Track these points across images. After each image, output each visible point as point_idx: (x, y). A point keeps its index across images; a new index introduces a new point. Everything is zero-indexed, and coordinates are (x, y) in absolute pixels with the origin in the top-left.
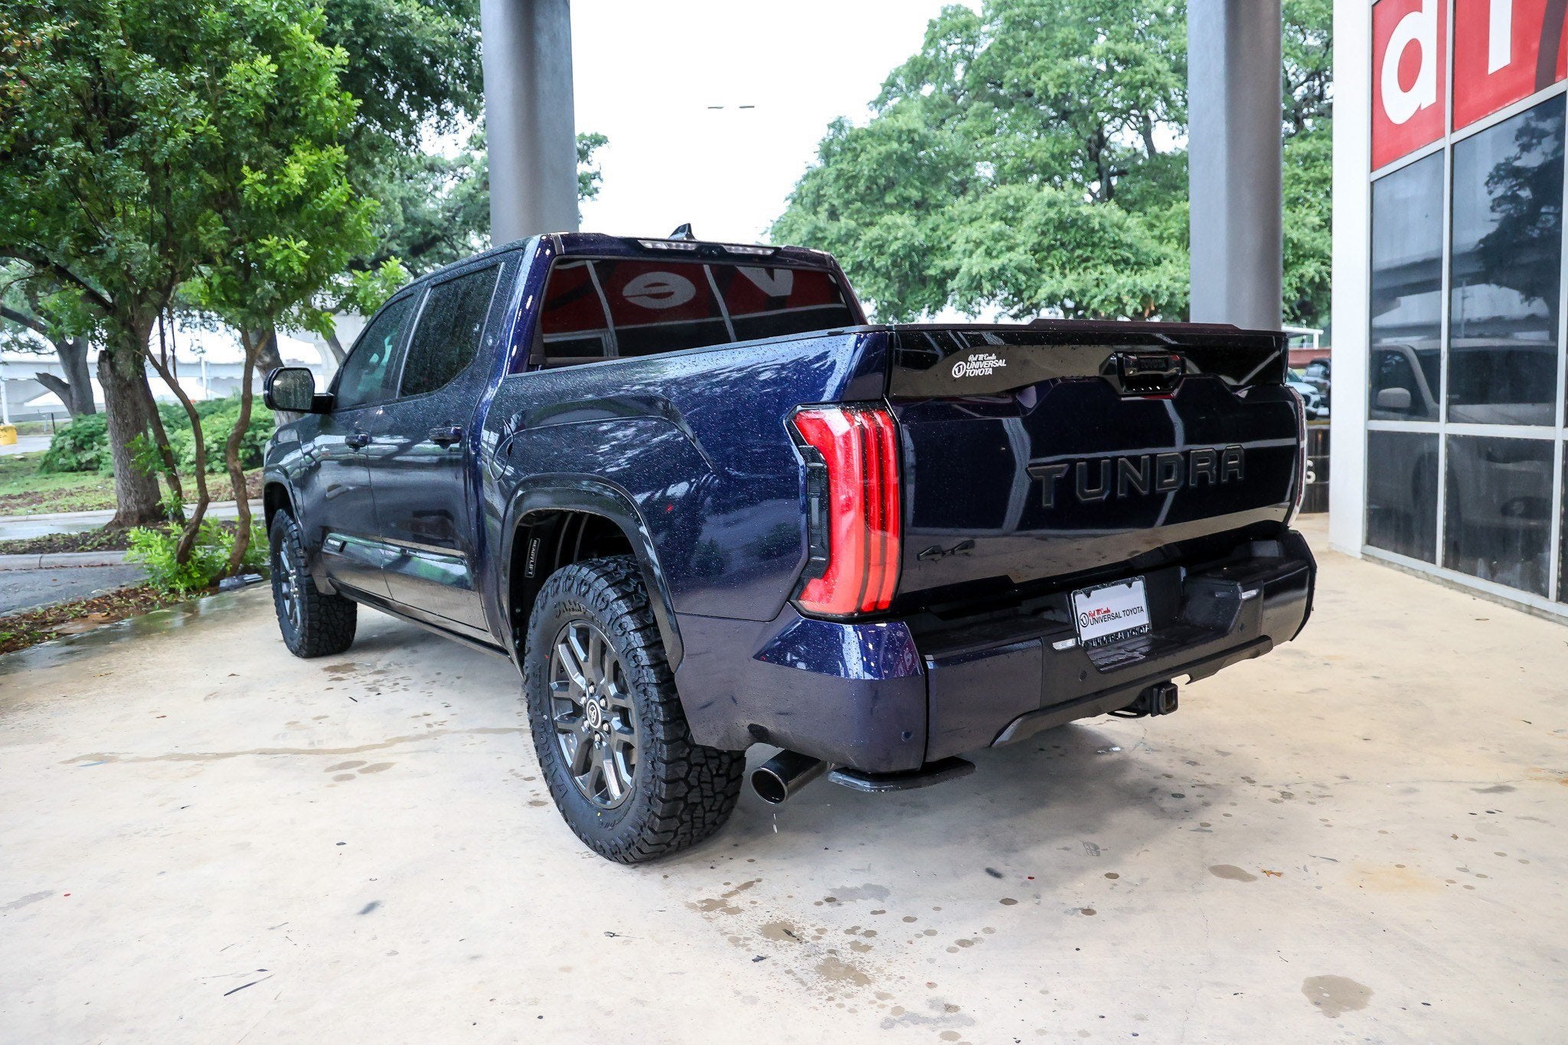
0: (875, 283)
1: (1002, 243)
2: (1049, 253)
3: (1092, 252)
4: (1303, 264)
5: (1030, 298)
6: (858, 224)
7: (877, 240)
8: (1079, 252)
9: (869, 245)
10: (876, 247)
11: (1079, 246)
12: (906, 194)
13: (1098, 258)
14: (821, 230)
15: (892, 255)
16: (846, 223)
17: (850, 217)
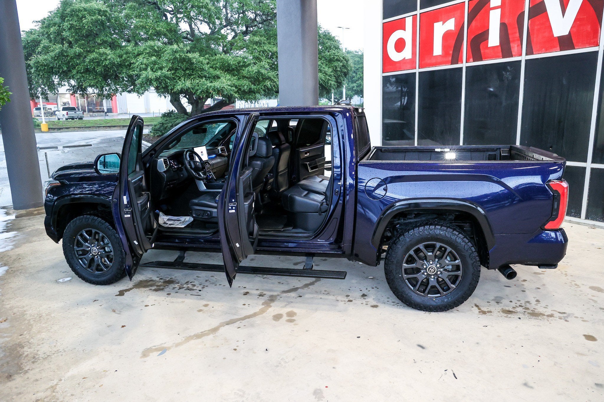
0: (96, 78)
1: (157, 66)
2: (176, 71)
3: (193, 72)
4: (265, 81)
5: (172, 90)
6: (84, 51)
7: (96, 59)
8: (187, 72)
9: (92, 60)
10: (95, 62)
11: (187, 69)
12: (105, 39)
13: (195, 74)
14: (66, 52)
15: (104, 66)
16: (77, 49)
17: (79, 46)
